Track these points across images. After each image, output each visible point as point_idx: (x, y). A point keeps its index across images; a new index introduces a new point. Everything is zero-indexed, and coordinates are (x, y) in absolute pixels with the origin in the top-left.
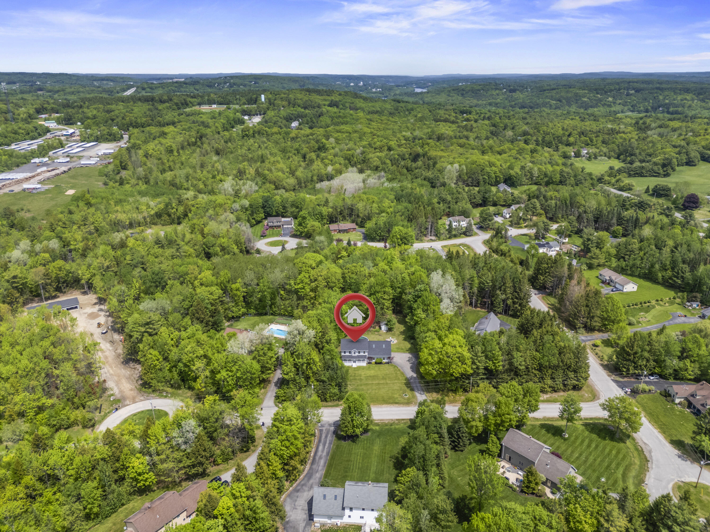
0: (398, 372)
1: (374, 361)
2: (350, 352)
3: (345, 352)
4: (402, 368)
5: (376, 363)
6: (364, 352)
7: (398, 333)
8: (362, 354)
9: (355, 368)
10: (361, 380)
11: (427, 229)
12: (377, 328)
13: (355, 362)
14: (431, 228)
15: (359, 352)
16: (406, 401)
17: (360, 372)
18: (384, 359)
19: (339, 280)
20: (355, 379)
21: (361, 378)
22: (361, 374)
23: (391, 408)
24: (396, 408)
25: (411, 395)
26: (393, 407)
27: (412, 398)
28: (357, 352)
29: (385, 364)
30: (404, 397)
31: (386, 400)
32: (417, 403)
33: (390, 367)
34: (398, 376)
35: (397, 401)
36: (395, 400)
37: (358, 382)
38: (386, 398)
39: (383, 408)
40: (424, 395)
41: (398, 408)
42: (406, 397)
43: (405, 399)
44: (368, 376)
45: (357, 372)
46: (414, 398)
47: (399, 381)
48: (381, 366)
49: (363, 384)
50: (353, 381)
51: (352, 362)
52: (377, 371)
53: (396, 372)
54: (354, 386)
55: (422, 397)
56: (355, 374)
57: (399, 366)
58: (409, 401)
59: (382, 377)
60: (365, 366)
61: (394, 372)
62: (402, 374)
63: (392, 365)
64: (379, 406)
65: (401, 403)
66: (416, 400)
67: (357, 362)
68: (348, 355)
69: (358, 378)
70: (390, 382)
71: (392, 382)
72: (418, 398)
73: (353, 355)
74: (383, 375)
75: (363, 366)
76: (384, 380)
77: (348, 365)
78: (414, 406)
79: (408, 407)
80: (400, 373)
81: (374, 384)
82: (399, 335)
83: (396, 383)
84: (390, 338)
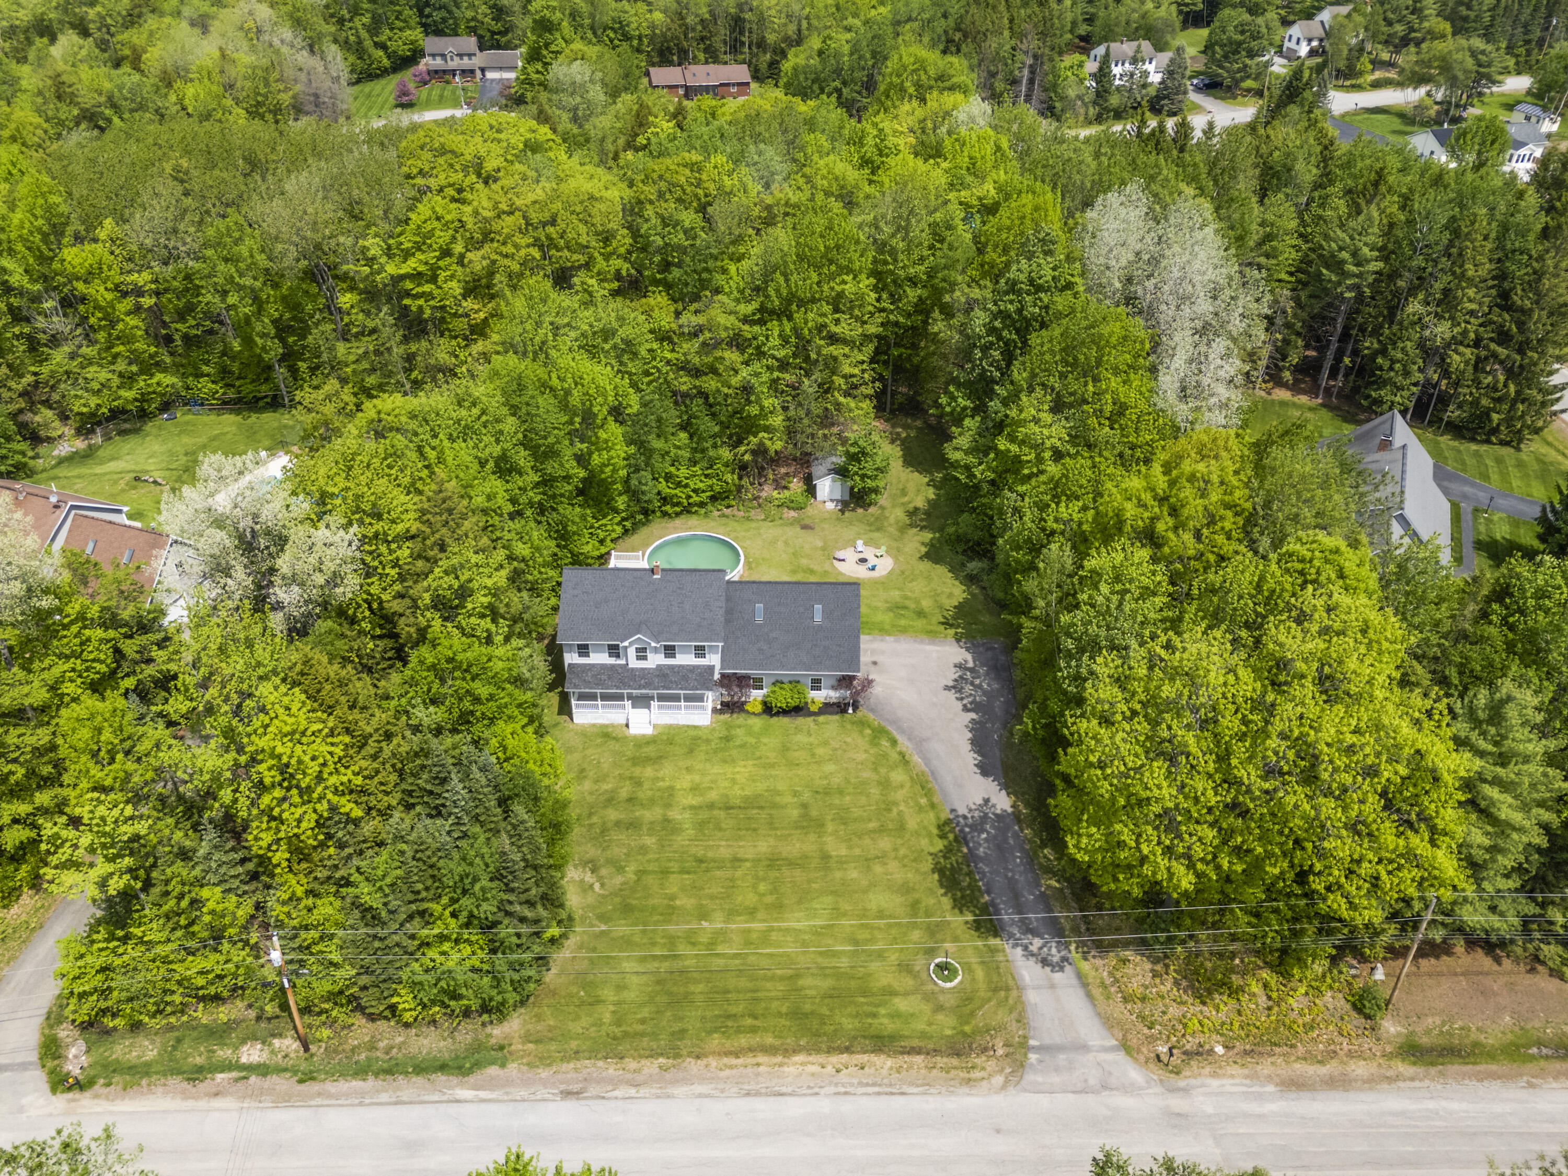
0: (898, 776)
1: (757, 695)
2: (614, 651)
3: (583, 650)
4: (919, 743)
5: (768, 709)
6: (700, 651)
7: (898, 514)
8: (685, 659)
9: (642, 742)
10: (668, 827)
11: (1014, 82)
12: (796, 485)
13: (641, 702)
14: (1031, 81)
15: (670, 651)
16: (946, 1025)
17: (667, 770)
18: (816, 684)
20: (633, 825)
21: (667, 820)
22: (672, 788)
23: (846, 1093)
24: (879, 1094)
25: (980, 974)
26: (861, 1084)
27: (989, 1000)
28: (656, 650)
29: (821, 719)
30: (930, 987)
31: (812, 1013)
32: (1023, 1045)
33: (849, 740)
34: (896, 804)
35: (885, 1021)
36: (874, 1015)
37: (643, 850)
38: (812, 993)
39: (784, 1090)
40: (1068, 968)
41: (892, 1094)
42: (949, 985)
43: (939, 1008)
44: (711, 806)
45: (649, 772)
46: (1003, 993)
47: (899, 841)
48: (798, 730)
49: (675, 866)
50: (617, 836)
51: (628, 704)
52: (772, 766)
53: (883, 771)
54: (619, 880)
55: (1052, 986)
56: (638, 783)
57: (902, 731)
58: (967, 1029)
59: (795, 813)
60: (707, 727)
61: (875, 770)
62: (923, 788)
63: (863, 724)
64: (761, 1069)
65: (915, 1043)
66: (1014, 1015)
67: (654, 704)
68: (603, 666)
69: (649, 815)
70: (844, 852)
71: (857, 851)
72: (1032, 996)
73: (634, 663)
74: (806, 796)
75: (696, 727)
76: (812, 837)
77: (605, 722)
78: (1007, 1081)
79: (966, 1090)
80: (911, 778)
81: (748, 864)
82: (903, 530)
83: (882, 858)
84: (860, 543)
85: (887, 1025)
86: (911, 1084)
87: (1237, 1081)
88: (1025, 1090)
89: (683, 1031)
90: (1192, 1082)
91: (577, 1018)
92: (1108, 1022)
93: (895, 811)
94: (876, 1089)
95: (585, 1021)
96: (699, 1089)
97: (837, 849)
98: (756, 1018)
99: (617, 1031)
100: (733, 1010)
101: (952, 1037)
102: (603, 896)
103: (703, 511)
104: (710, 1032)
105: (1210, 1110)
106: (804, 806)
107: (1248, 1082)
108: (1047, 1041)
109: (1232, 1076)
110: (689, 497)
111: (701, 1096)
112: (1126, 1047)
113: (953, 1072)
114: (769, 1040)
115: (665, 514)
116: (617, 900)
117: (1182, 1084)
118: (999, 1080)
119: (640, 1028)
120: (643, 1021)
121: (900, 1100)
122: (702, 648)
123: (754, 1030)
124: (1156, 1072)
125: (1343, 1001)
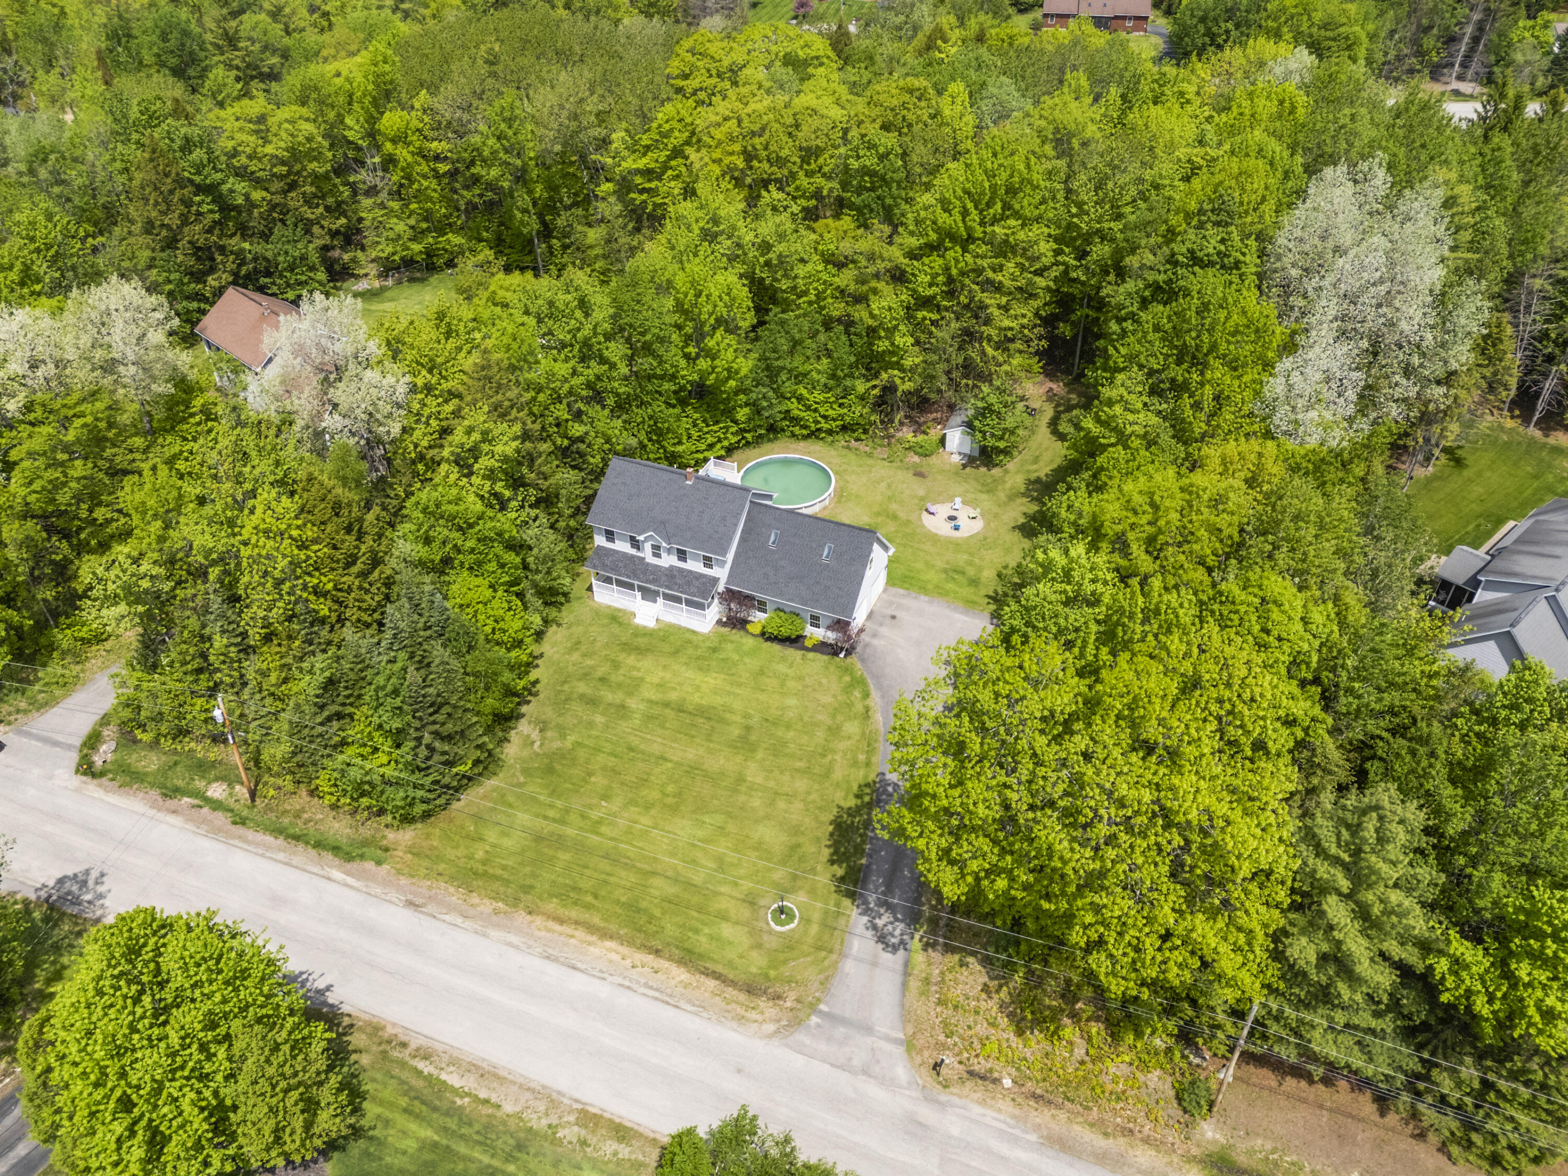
0: (852, 727)
1: (758, 618)
2: (635, 544)
3: (610, 536)
5: (765, 633)
6: (708, 562)
7: (1015, 482)
8: (694, 566)
9: (641, 632)
10: (622, 710)
13: (649, 595)
15: (682, 555)
16: (756, 963)
17: (646, 663)
18: (815, 621)
20: (592, 702)
21: (623, 707)
22: (642, 679)
23: (628, 988)
24: (656, 999)
25: (814, 929)
26: (646, 985)
27: (809, 954)
28: (669, 551)
29: (811, 655)
30: (762, 924)
31: (645, 910)
32: (813, 1006)
33: (824, 681)
34: (834, 751)
35: (703, 939)
36: (697, 931)
37: (591, 725)
38: (657, 893)
39: (579, 965)
40: (901, 952)
41: (667, 1003)
42: (779, 928)
43: (759, 946)
44: (666, 705)
45: (631, 660)
46: (823, 954)
47: (816, 786)
48: (783, 659)
49: (608, 747)
50: (577, 708)
51: (639, 595)
52: (740, 685)
53: (840, 718)
54: (557, 744)
55: (874, 964)
56: (616, 665)
57: (880, 687)
58: (772, 973)
59: (736, 732)
60: (702, 635)
61: (833, 716)
62: (869, 745)
63: (847, 670)
64: (572, 941)
65: (719, 968)
66: (822, 977)
67: (660, 600)
68: (625, 555)
69: (609, 696)
70: (759, 780)
71: (772, 784)
72: (849, 966)
73: (650, 559)
74: (755, 721)
75: (694, 632)
76: (739, 759)
77: (616, 605)
78: (777, 1032)
79: (734, 1024)
80: (863, 734)
81: (670, 765)
82: (1011, 498)
83: (790, 797)
84: (958, 500)
85: (702, 942)
86: (690, 1002)
87: (1002, 1117)
88: (787, 1046)
89: (532, 887)
90: (956, 1100)
91: (457, 847)
92: (906, 1015)
93: (829, 757)
94: (657, 994)
95: (461, 852)
96: (513, 938)
97: (755, 776)
98: (596, 897)
99: (481, 868)
100: (583, 884)
101: (755, 975)
102: (537, 755)
103: (830, 439)
104: (551, 896)
105: (955, 1131)
106: (748, 728)
107: (1012, 1122)
108: (837, 1011)
109: (999, 1111)
110: (818, 422)
111: (510, 944)
112: (910, 1045)
113: (734, 1006)
114: (596, 920)
116: (546, 761)
117: (943, 1097)
118: (771, 1028)
119: (499, 872)
120: (504, 868)
121: (671, 1011)
122: (710, 559)
123: (588, 907)
124: (924, 1079)
125: (1168, 1086)
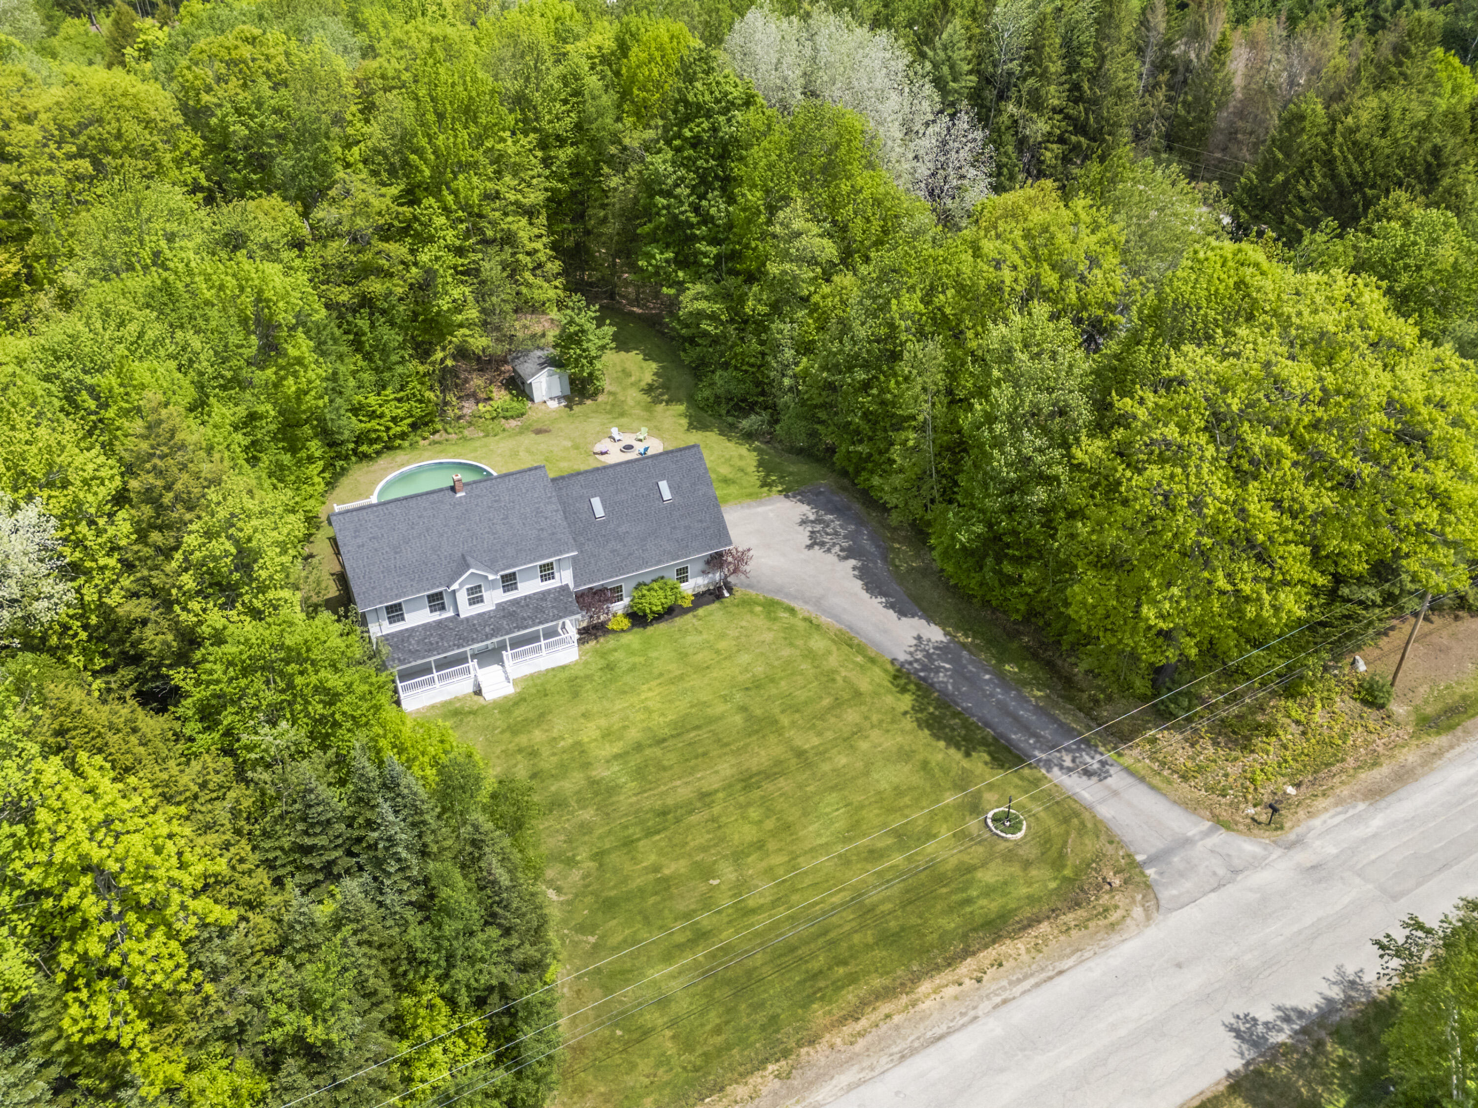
0: (818, 643)
1: (619, 607)
2: (436, 601)
3: (395, 612)
4: (818, 602)
5: (638, 620)
6: (547, 572)
7: (633, 397)
8: (531, 586)
9: (506, 706)
10: (600, 790)
12: (503, 394)
13: (489, 657)
15: (509, 582)
17: (559, 725)
18: (683, 574)
19: (169, 134)
20: (556, 804)
21: (593, 783)
22: (578, 744)
23: (1005, 1002)
24: (1037, 985)
25: (1039, 810)
26: (1011, 983)
27: (1068, 833)
28: (492, 585)
29: (701, 611)
30: (1002, 846)
31: (903, 929)
32: (1133, 863)
33: (744, 624)
34: (834, 671)
35: (983, 902)
36: (968, 901)
37: (585, 828)
38: (888, 906)
39: (938, 1031)
40: (1112, 770)
41: (1051, 978)
42: (1019, 835)
43: (1027, 864)
44: (639, 747)
45: (538, 735)
46: (1075, 821)
47: (864, 708)
48: (684, 632)
49: (635, 831)
51: (473, 664)
52: (681, 678)
53: (800, 642)
54: (576, 875)
55: (1115, 793)
56: (533, 753)
57: (795, 598)
58: (1067, 872)
59: (738, 719)
60: (576, 663)
61: (791, 645)
62: (851, 646)
63: (747, 603)
64: (896, 1019)
65: (1028, 912)
66: (1103, 838)
67: (507, 655)
68: (426, 627)
70: (816, 741)
71: (829, 735)
72: (1106, 811)
73: (467, 611)
74: (739, 697)
75: (563, 668)
76: (773, 739)
77: (446, 697)
78: (1146, 910)
79: (1115, 938)
80: (833, 641)
81: (721, 795)
82: (648, 408)
83: (858, 732)
84: (615, 431)
85: (991, 906)
86: (1061, 958)
87: (1332, 812)
88: (1170, 910)
89: (774, 1019)
90: (1298, 830)
91: (633, 1066)
92: (1191, 807)
93: (839, 679)
94: (1032, 981)
95: (645, 1066)
96: (845, 1078)
97: (810, 741)
98: (844, 963)
99: (693, 1058)
100: (815, 965)
101: (1059, 888)
102: (569, 903)
104: (806, 1004)
105: (1333, 850)
106: (743, 709)
107: (1339, 809)
108: (1153, 851)
109: (1326, 809)
110: (388, 429)
111: (851, 1087)
112: (1220, 823)
113: (1091, 924)
114: (877, 982)
115: (365, 457)
116: (589, 899)
117: (1292, 836)
118: (1138, 912)
119: (719, 1040)
120: (718, 1030)
121: (1063, 982)
122: (550, 566)
123: (853, 979)
124: (1266, 836)
125: (1352, 702)
